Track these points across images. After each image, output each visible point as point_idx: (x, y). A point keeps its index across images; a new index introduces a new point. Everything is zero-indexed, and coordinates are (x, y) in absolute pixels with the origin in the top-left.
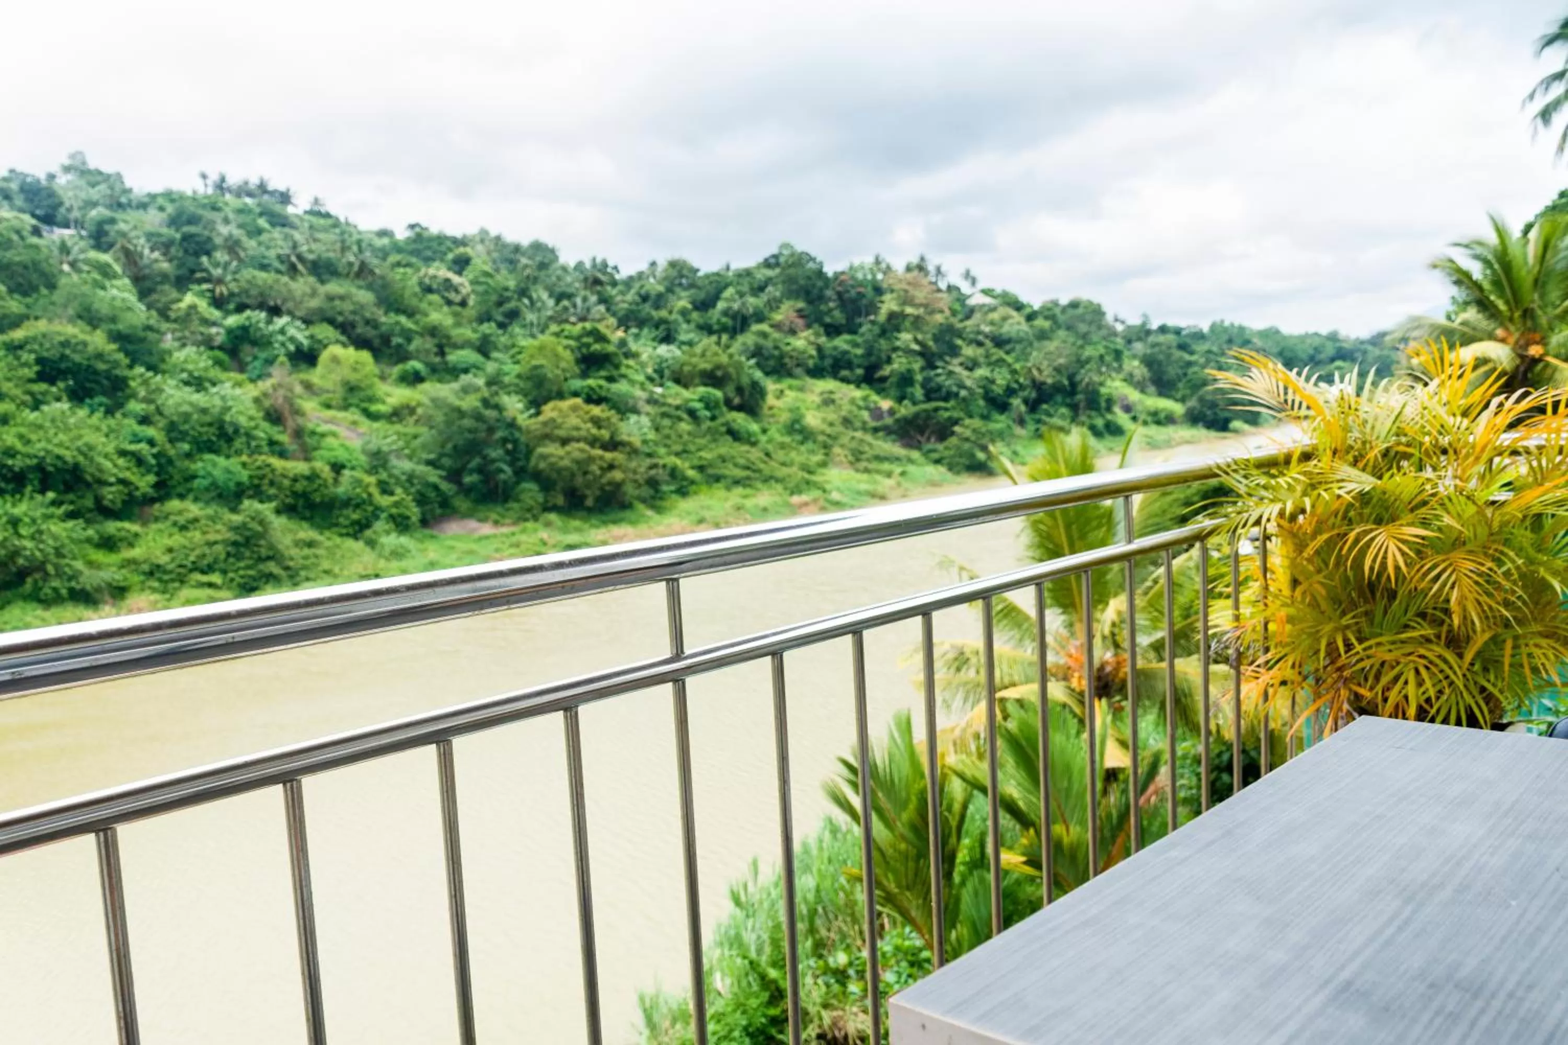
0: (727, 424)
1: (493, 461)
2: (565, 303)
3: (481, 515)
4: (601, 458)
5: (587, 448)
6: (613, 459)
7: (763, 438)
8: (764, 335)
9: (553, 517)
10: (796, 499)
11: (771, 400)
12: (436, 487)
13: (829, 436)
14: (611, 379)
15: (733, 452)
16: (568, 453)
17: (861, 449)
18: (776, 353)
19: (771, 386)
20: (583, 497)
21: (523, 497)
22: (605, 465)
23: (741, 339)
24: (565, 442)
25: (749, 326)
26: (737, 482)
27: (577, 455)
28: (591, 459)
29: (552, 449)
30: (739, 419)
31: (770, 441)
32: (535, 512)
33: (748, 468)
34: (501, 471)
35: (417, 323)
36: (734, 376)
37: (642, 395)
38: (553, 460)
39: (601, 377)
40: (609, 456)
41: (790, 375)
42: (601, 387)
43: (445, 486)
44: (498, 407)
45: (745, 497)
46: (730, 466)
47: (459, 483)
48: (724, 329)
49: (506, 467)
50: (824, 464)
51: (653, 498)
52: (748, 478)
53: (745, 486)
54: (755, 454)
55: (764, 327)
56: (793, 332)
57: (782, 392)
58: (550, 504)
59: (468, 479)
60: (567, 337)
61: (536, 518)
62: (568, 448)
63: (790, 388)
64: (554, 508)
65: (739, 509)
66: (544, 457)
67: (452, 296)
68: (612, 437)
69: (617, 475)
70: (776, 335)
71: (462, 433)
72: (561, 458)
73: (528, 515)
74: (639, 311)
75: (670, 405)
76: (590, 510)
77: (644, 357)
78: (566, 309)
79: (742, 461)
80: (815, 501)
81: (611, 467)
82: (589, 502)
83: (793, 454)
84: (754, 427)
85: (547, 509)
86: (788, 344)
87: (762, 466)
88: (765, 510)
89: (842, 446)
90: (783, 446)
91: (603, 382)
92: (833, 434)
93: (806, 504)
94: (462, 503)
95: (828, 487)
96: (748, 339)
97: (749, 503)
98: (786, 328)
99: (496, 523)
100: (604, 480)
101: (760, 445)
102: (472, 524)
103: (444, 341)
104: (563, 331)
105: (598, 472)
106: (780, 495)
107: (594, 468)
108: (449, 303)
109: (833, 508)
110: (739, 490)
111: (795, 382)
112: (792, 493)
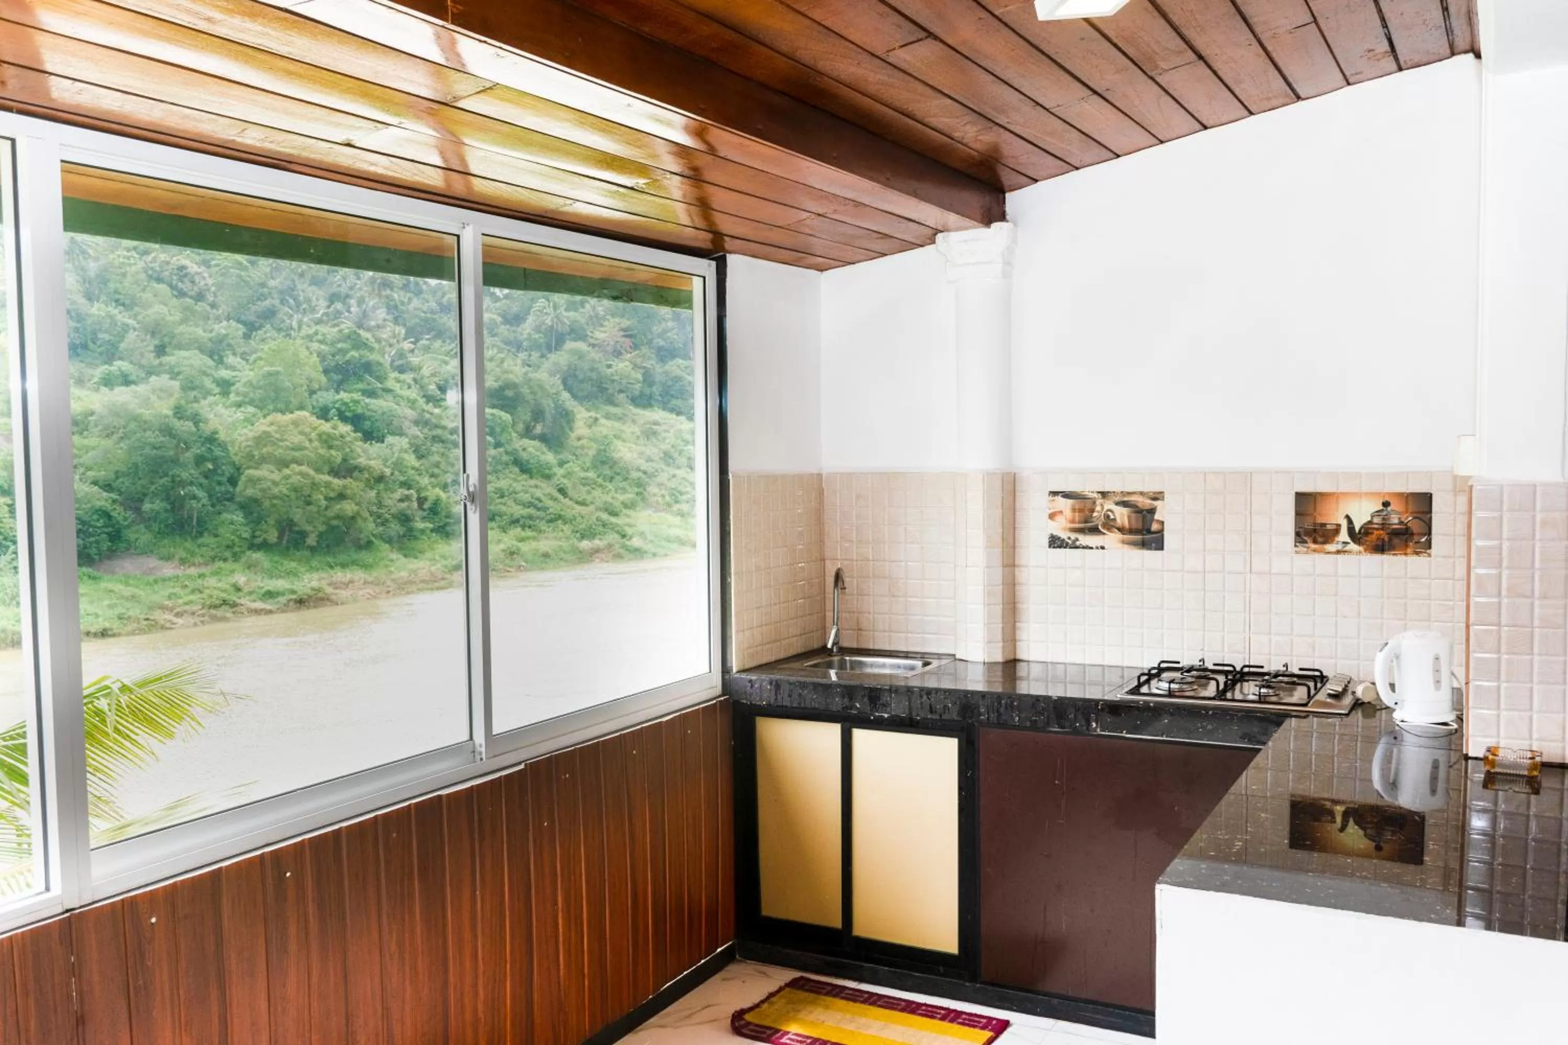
0: (514, 453)
1: (182, 484)
2: (339, 306)
3: (164, 551)
4: (328, 485)
5: (312, 472)
6: (345, 487)
7: (560, 472)
8: (581, 356)
9: (257, 556)
10: (585, 544)
11: (580, 428)
12: (106, 515)
13: (645, 473)
14: (371, 394)
15: (518, 487)
16: (287, 477)
17: (681, 488)
18: (594, 375)
19: (582, 414)
20: (303, 535)
21: (221, 531)
22: (332, 495)
23: (553, 357)
24: (283, 463)
25: (564, 342)
26: (515, 522)
27: (296, 479)
28: (314, 485)
29: (266, 472)
30: (532, 449)
31: (568, 475)
32: (237, 549)
33: (530, 505)
34: (194, 497)
35: (135, 317)
36: (529, 397)
37: (410, 413)
38: (264, 485)
39: (358, 391)
40: (337, 482)
41: (611, 402)
42: (356, 402)
43: (118, 513)
44: (196, 419)
45: (522, 540)
46: (510, 502)
47: (138, 510)
48: (535, 346)
49: (201, 494)
50: (630, 505)
51: (401, 537)
52: (530, 517)
53: (523, 527)
54: (543, 490)
55: (582, 346)
56: (618, 354)
57: (596, 419)
58: (258, 541)
59: (147, 506)
60: (320, 342)
61: (236, 557)
62: (287, 471)
63: (608, 417)
64: (264, 546)
65: (512, 553)
66: (253, 481)
67: (185, 286)
68: (345, 460)
69: (349, 507)
70: (595, 355)
71: (143, 448)
72: (275, 483)
73: (228, 554)
74: (434, 320)
75: (444, 428)
76: (313, 549)
77: (426, 371)
78: (338, 313)
79: (526, 497)
80: (610, 546)
81: (342, 496)
82: (311, 540)
83: (597, 493)
84: (549, 457)
85: (253, 546)
86: (609, 366)
87: (549, 503)
88: (546, 555)
89: (660, 485)
90: (585, 482)
91: (357, 396)
92: (650, 470)
93: (597, 551)
94: (141, 535)
95: (629, 531)
96: (561, 358)
97: (524, 547)
98: (609, 349)
99: (183, 561)
100: (330, 513)
101: (555, 480)
102: (152, 562)
103: (166, 339)
104: (316, 333)
105: (324, 503)
106: (568, 538)
107: (319, 497)
108: (182, 294)
109: (631, 556)
110: (517, 531)
111: (612, 410)
112: (583, 537)
